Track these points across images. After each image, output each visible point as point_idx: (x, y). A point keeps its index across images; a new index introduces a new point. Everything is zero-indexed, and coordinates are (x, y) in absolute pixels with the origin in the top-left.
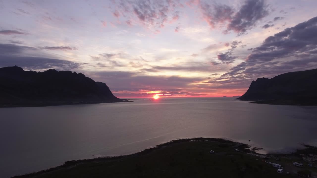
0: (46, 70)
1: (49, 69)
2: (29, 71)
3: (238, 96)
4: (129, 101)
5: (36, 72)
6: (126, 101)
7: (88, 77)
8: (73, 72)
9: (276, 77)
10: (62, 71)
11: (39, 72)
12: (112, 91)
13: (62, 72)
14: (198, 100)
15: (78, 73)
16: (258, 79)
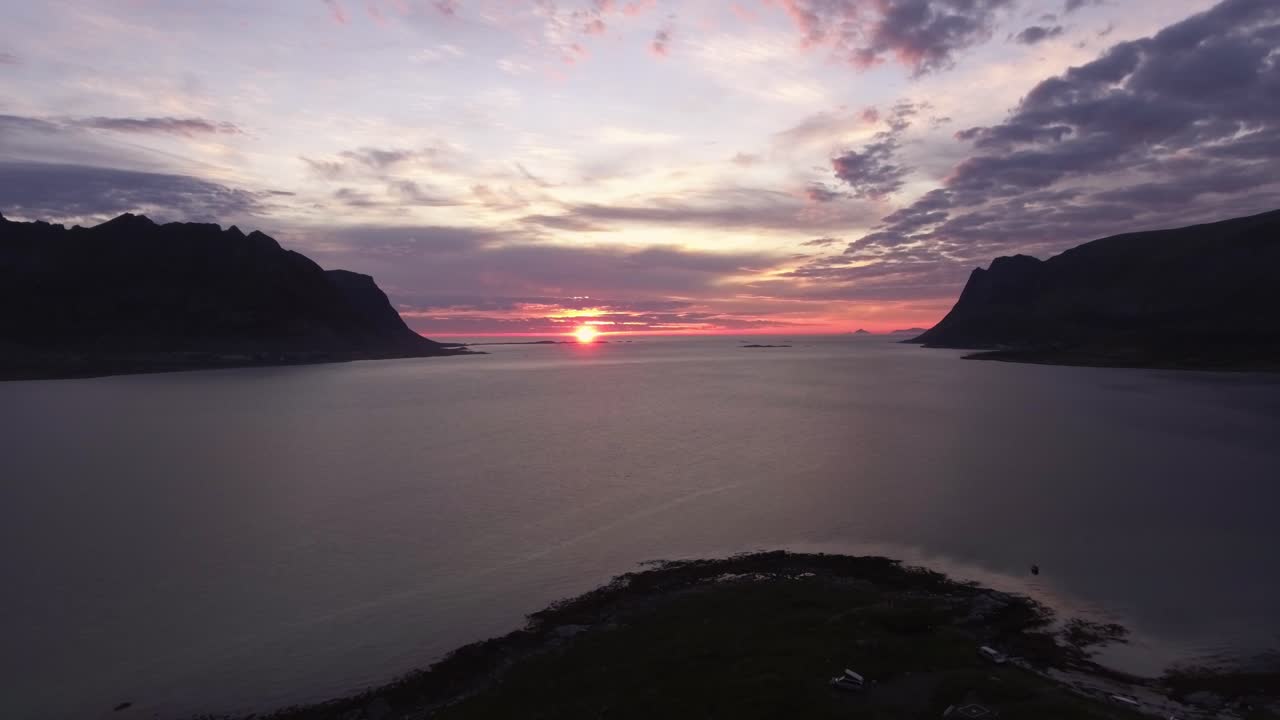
0: (106, 218)
1: (120, 214)
2: (32, 221)
3: (914, 330)
4: (471, 353)
5: (61, 227)
6: (460, 350)
7: (291, 251)
8: (225, 227)
9: (1069, 253)
10: (177, 225)
11: (77, 228)
12: (401, 311)
13: (176, 227)
14: (754, 344)
15: (246, 232)
16: (999, 263)
